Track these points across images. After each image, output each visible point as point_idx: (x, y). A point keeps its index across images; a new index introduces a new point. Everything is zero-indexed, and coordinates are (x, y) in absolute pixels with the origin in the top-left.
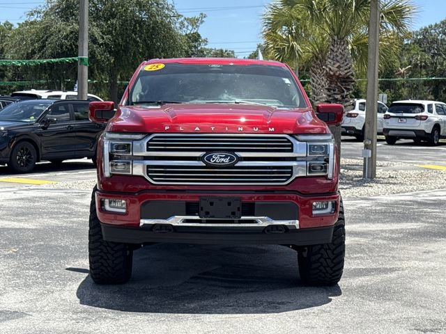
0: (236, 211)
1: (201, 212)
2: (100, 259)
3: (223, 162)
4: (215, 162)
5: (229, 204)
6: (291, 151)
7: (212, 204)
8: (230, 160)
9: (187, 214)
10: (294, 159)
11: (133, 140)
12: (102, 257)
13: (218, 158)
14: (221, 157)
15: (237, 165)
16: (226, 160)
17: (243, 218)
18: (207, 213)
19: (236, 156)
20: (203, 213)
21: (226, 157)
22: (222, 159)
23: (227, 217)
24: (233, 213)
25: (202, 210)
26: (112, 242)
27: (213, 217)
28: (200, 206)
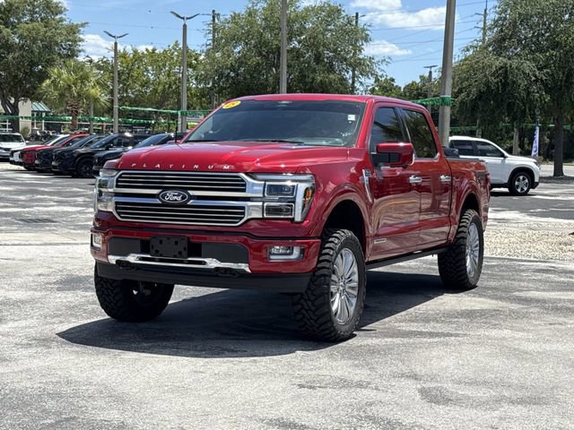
0: (182, 250)
3: (176, 200)
4: (169, 200)
5: (176, 243)
7: (161, 242)
8: (183, 198)
9: (142, 252)
14: (174, 195)
15: (189, 204)
16: (179, 198)
17: (190, 259)
18: (157, 251)
19: (188, 194)
20: (153, 251)
21: (178, 196)
22: (175, 197)
23: (175, 256)
24: (180, 253)
25: (152, 248)
27: (161, 255)
28: (151, 244)
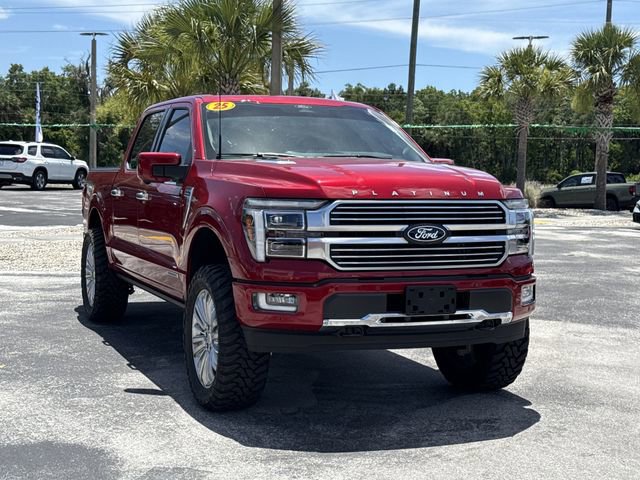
0: (450, 303)
1: (409, 308)
2: (236, 377)
3: (430, 238)
4: (421, 238)
5: (442, 294)
6: (503, 221)
7: (421, 295)
8: (439, 235)
9: (389, 311)
10: (504, 232)
11: (305, 209)
12: (239, 375)
13: (424, 233)
14: (427, 232)
15: (445, 242)
16: (434, 236)
17: (458, 313)
18: (415, 308)
19: (445, 229)
21: (433, 231)
22: (429, 235)
23: (439, 312)
24: (447, 307)
25: (409, 304)
26: (255, 353)
27: (422, 312)
28: (407, 299)
